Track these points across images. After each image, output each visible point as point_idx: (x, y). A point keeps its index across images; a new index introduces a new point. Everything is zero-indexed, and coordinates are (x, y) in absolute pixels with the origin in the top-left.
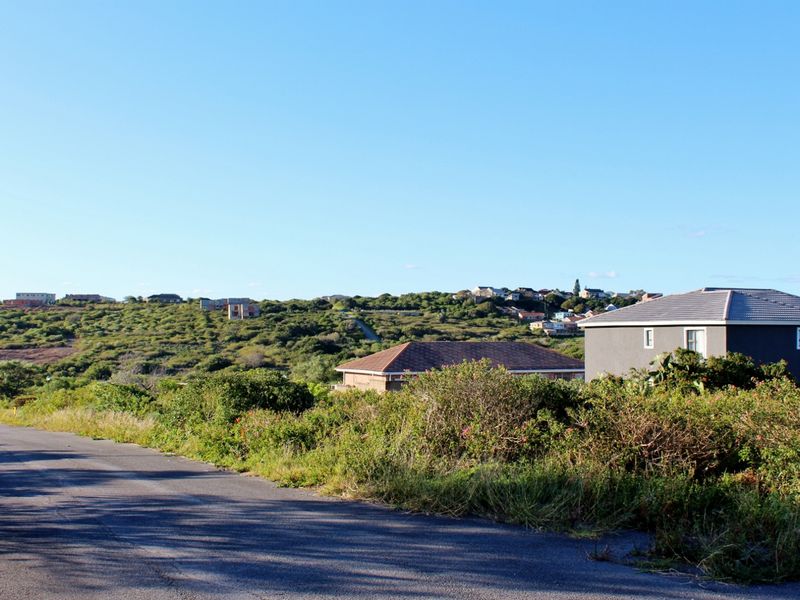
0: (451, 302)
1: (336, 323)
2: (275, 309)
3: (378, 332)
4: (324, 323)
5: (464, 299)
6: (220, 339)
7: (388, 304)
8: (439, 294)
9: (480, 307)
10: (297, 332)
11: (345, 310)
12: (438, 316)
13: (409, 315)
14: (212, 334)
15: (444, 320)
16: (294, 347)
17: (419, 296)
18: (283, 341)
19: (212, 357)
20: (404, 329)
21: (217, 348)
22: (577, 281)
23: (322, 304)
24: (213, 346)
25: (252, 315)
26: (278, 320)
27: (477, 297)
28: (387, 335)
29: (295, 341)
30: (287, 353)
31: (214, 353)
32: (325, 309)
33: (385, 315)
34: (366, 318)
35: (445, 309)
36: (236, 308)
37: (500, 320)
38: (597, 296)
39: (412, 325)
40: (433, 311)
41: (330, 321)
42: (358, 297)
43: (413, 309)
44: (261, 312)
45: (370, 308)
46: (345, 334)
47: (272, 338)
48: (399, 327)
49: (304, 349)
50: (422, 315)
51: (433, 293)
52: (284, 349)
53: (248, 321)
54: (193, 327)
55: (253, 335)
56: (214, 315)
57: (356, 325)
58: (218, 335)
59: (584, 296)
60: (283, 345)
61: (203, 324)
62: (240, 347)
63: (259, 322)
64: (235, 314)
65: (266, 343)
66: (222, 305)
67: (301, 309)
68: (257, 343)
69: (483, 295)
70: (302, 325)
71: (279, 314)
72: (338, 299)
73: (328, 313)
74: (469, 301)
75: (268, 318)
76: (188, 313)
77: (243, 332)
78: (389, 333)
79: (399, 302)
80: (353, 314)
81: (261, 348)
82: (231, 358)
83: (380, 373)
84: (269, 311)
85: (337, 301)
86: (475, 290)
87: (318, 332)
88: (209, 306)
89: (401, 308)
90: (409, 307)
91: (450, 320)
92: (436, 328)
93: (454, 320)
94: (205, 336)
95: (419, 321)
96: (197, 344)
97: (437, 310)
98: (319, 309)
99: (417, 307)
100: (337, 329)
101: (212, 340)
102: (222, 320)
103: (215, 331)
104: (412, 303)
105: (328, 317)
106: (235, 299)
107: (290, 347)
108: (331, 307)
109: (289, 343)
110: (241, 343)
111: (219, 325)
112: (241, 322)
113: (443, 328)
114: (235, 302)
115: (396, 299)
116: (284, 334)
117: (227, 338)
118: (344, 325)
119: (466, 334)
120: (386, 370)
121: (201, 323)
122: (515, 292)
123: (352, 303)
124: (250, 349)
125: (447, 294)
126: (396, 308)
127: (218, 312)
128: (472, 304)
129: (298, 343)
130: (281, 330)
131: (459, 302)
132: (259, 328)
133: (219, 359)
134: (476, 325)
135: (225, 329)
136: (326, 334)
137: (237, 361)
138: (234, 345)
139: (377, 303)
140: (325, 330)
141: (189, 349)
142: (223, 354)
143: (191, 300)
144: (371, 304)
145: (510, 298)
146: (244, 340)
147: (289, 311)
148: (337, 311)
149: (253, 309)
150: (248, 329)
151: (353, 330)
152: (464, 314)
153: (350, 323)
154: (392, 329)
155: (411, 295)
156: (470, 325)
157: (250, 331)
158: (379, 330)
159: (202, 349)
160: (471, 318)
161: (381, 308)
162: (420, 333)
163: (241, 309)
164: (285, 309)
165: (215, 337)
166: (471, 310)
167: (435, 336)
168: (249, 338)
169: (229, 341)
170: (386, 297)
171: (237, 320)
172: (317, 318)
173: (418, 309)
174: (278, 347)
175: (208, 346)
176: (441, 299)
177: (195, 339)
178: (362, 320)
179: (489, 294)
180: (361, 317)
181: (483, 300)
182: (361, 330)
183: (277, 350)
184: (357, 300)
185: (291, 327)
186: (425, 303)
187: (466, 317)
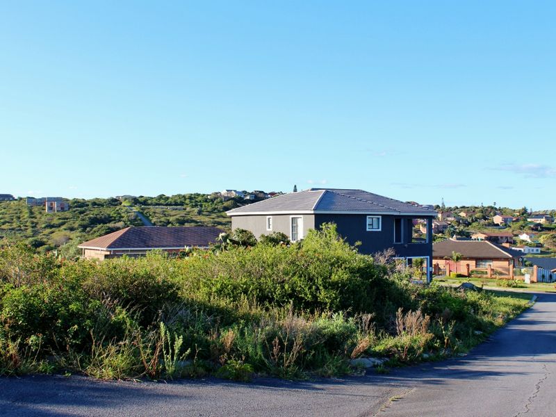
0: (206, 201)
1: (123, 215)
2: (80, 205)
3: (153, 222)
4: (115, 215)
5: (215, 199)
6: (38, 227)
7: (162, 201)
8: (198, 195)
9: (226, 204)
10: (95, 221)
11: (131, 206)
12: (196, 210)
13: (176, 209)
14: (32, 223)
15: (200, 213)
16: (91, 232)
17: (184, 196)
18: (84, 227)
19: (31, 239)
20: (171, 219)
21: (35, 233)
22: (295, 186)
23: (114, 202)
24: (33, 231)
25: (63, 209)
26: (81, 213)
27: (225, 197)
28: (159, 224)
29: (93, 228)
30: (86, 236)
31: (33, 237)
32: (116, 205)
33: (159, 209)
34: (145, 211)
35: (201, 206)
36: (52, 204)
39: (177, 217)
40: (193, 207)
41: (119, 214)
42: (141, 197)
43: (179, 205)
44: (70, 207)
45: (149, 205)
46: (129, 223)
47: (76, 225)
48: (168, 218)
49: (98, 234)
50: (185, 209)
51: (195, 194)
52: (84, 234)
53: (59, 214)
54: (19, 218)
55: (63, 224)
56: (35, 209)
57: (137, 216)
58: (37, 223)
60: (84, 231)
61: (26, 215)
62: (52, 232)
63: (67, 214)
64: (51, 208)
65: (72, 229)
66: (41, 202)
67: (99, 205)
68: (65, 229)
69: (229, 195)
70: (98, 217)
71: (83, 209)
72: (126, 198)
73: (118, 208)
74: (219, 200)
75: (75, 211)
76: (17, 207)
77: (56, 221)
78: (160, 222)
79: (170, 200)
80: (136, 209)
81: (68, 233)
82: (45, 240)
83: (105, 249)
84: (76, 207)
85: (126, 199)
86: (224, 192)
87: (110, 221)
88: (32, 203)
89: (170, 205)
90: (176, 204)
91: (204, 213)
92: (194, 219)
93: (207, 213)
94: (28, 224)
95: (183, 213)
96: (21, 230)
97: (196, 206)
98: (112, 205)
99: (182, 204)
100: (123, 219)
101: (33, 227)
102: (40, 213)
103: (35, 220)
104: (179, 201)
105: (117, 210)
106: (51, 198)
107: (89, 232)
108: (121, 203)
109: (88, 229)
110: (53, 229)
111: (38, 216)
112: (55, 215)
113: (199, 218)
114: (51, 200)
115: (168, 198)
116: (85, 223)
117: (43, 226)
118: (128, 217)
119: (215, 223)
120: (109, 247)
121: (26, 214)
122: (252, 194)
123: (135, 201)
124: (60, 233)
125: (204, 195)
126: (167, 205)
127: (38, 207)
128: (221, 202)
129: (95, 229)
130: (83, 220)
131: (212, 201)
132: (67, 219)
133: (36, 241)
135: (43, 219)
136: (115, 223)
137: (50, 242)
138: (48, 230)
139: (154, 201)
140: (115, 220)
141: (15, 233)
142: (39, 237)
143: (21, 199)
144: (149, 202)
145: (248, 198)
146: (55, 227)
147: (90, 206)
148: (124, 206)
149: (64, 204)
150: (59, 219)
151: (135, 220)
152: (215, 209)
153: (132, 215)
154: (163, 219)
155: (179, 195)
156: (218, 217)
157: (61, 221)
158: (154, 220)
159: (25, 233)
160: (219, 211)
161: (157, 204)
162: (182, 222)
163: (55, 205)
164: (88, 205)
165: (34, 225)
166: (220, 206)
167: (193, 224)
168: (59, 226)
169: (45, 228)
170: (161, 197)
171: (51, 213)
172: (110, 211)
173: (183, 205)
174: (80, 232)
175: (29, 231)
176: (200, 198)
177: (20, 226)
178: (142, 213)
179: (233, 195)
180: (141, 211)
181: (228, 199)
182: (140, 220)
183: (78, 234)
184: (140, 199)
185: (90, 218)
186: (187, 201)
187: (216, 211)
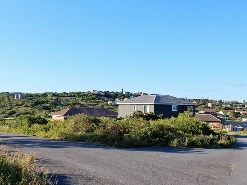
0: (84, 95)
1: (49, 101)
2: (30, 96)
3: (62, 104)
4: (45, 101)
5: (88, 94)
6: (12, 105)
7: (65, 95)
8: (81, 92)
9: (93, 97)
10: (37, 103)
11: (52, 97)
12: (80, 99)
13: (72, 99)
14: (10, 103)
15: (82, 100)
16: (36, 108)
17: (75, 93)
19: (10, 111)
20: (70, 103)
21: (11, 108)
22: (122, 89)
23: (45, 95)
24: (10, 107)
25: (22, 98)
27: (92, 94)
28: (65, 105)
29: (36, 106)
30: (34, 110)
31: (10, 110)
32: (46, 96)
33: (64, 98)
34: (58, 99)
35: (82, 97)
36: (18, 95)
37: (99, 101)
38: (128, 94)
39: (72, 102)
40: (79, 97)
41: (47, 100)
42: (56, 93)
43: (73, 97)
44: (26, 97)
45: (60, 96)
46: (52, 104)
47: (29, 105)
48: (68, 102)
49: (39, 109)
50: (75, 99)
51: (79, 92)
52: (33, 108)
53: (21, 100)
54: (4, 101)
55: (23, 104)
56: (10, 97)
57: (55, 101)
58: (12, 104)
59: (124, 94)
60: (32, 107)
61: (7, 100)
62: (19, 108)
63: (25, 100)
64: (17, 97)
65: (27, 106)
66: (13, 95)
67: (38, 96)
68: (24, 107)
69: (94, 93)
70: (38, 101)
71: (31, 98)
72: (50, 93)
73: (46, 97)
74: (90, 95)
75: (28, 99)
76: (2, 97)
77: (20, 103)
78: (65, 104)
79: (69, 94)
80: (54, 98)
81: (26, 108)
82: (16, 111)
83: (63, 116)
84: (28, 97)
85: (49, 94)
86: (92, 91)
87: (43, 103)
88: (9, 95)
89: (69, 96)
90: (71, 96)
91: (84, 100)
92: (80, 103)
93: (85, 100)
94: (8, 104)
95: (75, 100)
98: (44, 96)
99: (74, 96)
100: (49, 102)
101: (10, 105)
102: (13, 99)
103: (11, 103)
104: (73, 95)
106: (17, 93)
107: (35, 108)
108: (48, 95)
109: (34, 107)
110: (19, 106)
111: (12, 101)
112: (19, 100)
113: (82, 103)
114: (17, 94)
115: (68, 94)
116: (33, 104)
117: (15, 105)
118: (51, 101)
119: (89, 104)
120: (64, 115)
121: (6, 100)
122: (104, 92)
123: (54, 95)
124: (22, 108)
125: (83, 92)
126: (67, 96)
127: (12, 97)
128: (91, 95)
129: (37, 107)
130: (32, 103)
131: (87, 95)
132: (25, 102)
133: (12, 111)
134: (92, 102)
135: (14, 102)
136: (46, 104)
137: (18, 112)
138: (17, 107)
139: (62, 95)
140: (45, 103)
141: (2, 108)
142: (13, 110)
143: (3, 93)
144: (60, 95)
145: (102, 94)
147: (34, 97)
148: (49, 97)
149: (23, 96)
150: (21, 102)
151: (54, 103)
152: (88, 99)
153: (53, 101)
154: (66, 103)
155: (72, 92)
156: (90, 102)
158: (62, 103)
159: (7, 108)
160: (90, 100)
161: (63, 96)
162: (75, 104)
163: (19, 96)
164: (33, 96)
165: (11, 105)
166: (90, 97)
167: (79, 105)
168: (21, 105)
169: (15, 106)
170: (65, 93)
171: (18, 99)
172: (43, 99)
173: (74, 97)
175: (9, 107)
176: (81, 94)
177: (4, 105)
178: (57, 100)
179: (96, 93)
180: (57, 99)
181: (94, 94)
182: (57, 103)
183: (30, 109)
184: (56, 94)
185: (35, 102)
186: (76, 95)
187: (89, 99)
